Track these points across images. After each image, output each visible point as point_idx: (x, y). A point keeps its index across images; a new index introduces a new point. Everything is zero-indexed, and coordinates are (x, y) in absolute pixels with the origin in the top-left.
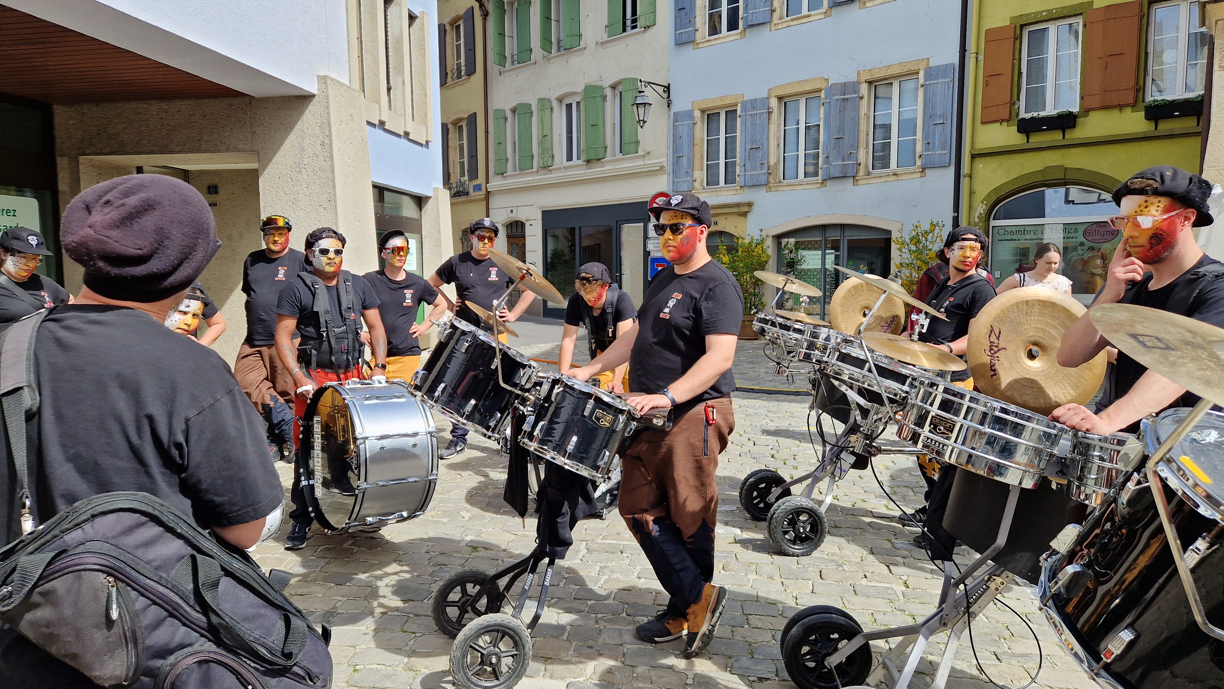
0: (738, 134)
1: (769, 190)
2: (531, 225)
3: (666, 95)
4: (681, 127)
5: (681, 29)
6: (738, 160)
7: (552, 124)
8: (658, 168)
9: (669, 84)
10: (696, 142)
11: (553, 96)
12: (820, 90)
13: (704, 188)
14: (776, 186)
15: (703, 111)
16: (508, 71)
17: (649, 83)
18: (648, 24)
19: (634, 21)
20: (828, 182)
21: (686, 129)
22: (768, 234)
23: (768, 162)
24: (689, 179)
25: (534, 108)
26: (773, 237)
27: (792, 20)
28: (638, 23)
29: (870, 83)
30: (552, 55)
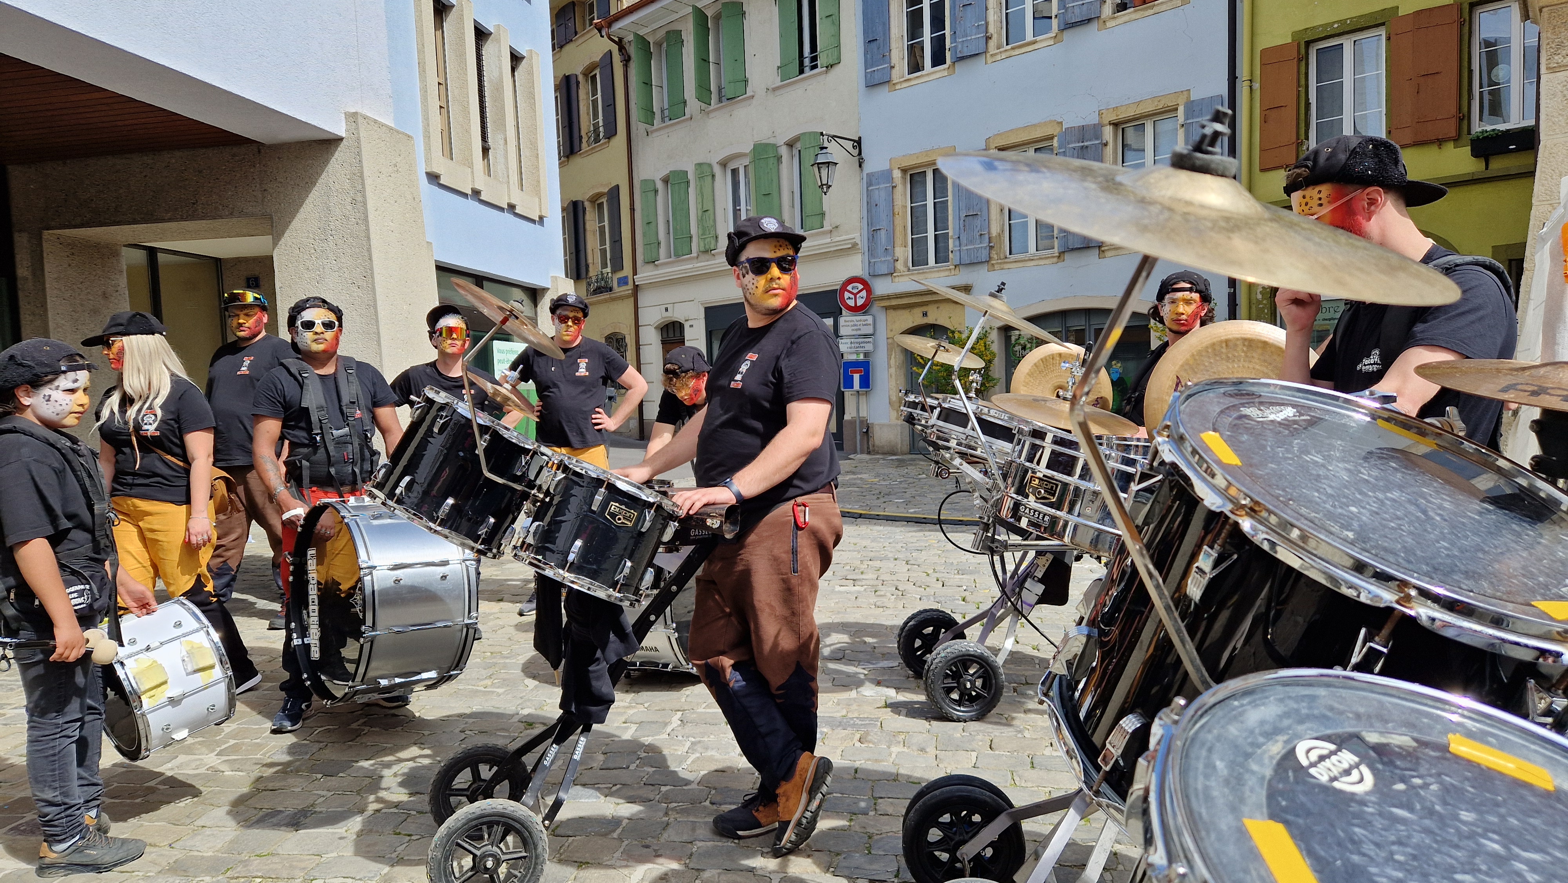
0: (950, 198)
1: (992, 268)
2: (691, 326)
3: (857, 151)
4: (877, 192)
5: (872, 67)
6: (950, 232)
7: (714, 195)
8: (850, 246)
9: (860, 138)
10: (896, 210)
11: (715, 159)
12: (1051, 138)
13: (909, 270)
14: (1001, 263)
15: (904, 171)
16: (657, 130)
17: (834, 137)
18: (831, 62)
19: (814, 59)
20: (1067, 256)
21: (883, 194)
22: (993, 325)
23: (989, 233)
24: (889, 258)
25: (691, 176)
26: (999, 329)
27: (1013, 49)
28: (819, 62)
29: (1115, 125)
30: (712, 108)
